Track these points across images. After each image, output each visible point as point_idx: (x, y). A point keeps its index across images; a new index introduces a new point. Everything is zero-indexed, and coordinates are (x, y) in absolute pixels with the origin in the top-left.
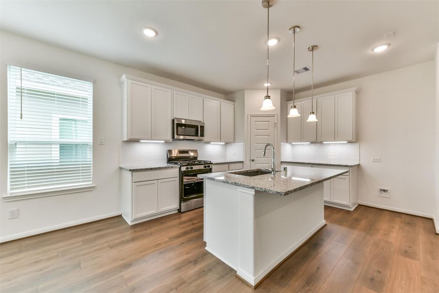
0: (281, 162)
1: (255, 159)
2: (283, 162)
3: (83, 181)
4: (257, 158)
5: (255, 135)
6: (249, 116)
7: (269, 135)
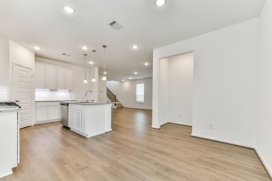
2: (37, 101)
5: (19, 81)
6: (14, 64)
7: (28, 83)
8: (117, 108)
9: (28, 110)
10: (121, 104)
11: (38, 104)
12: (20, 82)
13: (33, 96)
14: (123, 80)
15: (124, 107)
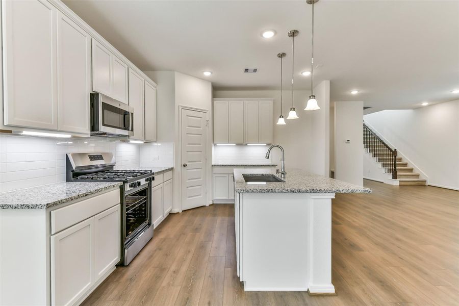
0: (212, 166)
1: (187, 163)
2: (215, 165)
4: (189, 162)
5: (187, 134)
6: (180, 108)
7: (201, 135)
8: (400, 185)
9: (201, 179)
10: (418, 176)
11: (216, 170)
12: (189, 135)
13: (208, 156)
14: (425, 104)
15: (428, 183)
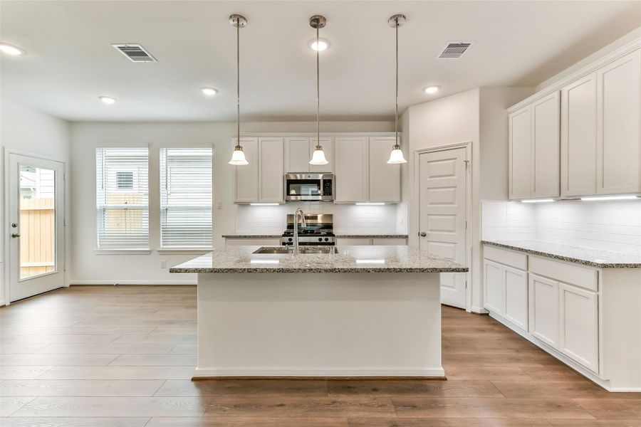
1: (428, 233)
3: (206, 244)
4: (431, 230)
7: (455, 187)
